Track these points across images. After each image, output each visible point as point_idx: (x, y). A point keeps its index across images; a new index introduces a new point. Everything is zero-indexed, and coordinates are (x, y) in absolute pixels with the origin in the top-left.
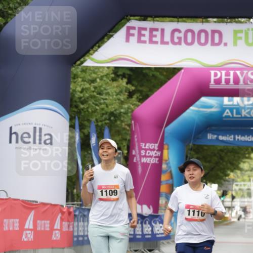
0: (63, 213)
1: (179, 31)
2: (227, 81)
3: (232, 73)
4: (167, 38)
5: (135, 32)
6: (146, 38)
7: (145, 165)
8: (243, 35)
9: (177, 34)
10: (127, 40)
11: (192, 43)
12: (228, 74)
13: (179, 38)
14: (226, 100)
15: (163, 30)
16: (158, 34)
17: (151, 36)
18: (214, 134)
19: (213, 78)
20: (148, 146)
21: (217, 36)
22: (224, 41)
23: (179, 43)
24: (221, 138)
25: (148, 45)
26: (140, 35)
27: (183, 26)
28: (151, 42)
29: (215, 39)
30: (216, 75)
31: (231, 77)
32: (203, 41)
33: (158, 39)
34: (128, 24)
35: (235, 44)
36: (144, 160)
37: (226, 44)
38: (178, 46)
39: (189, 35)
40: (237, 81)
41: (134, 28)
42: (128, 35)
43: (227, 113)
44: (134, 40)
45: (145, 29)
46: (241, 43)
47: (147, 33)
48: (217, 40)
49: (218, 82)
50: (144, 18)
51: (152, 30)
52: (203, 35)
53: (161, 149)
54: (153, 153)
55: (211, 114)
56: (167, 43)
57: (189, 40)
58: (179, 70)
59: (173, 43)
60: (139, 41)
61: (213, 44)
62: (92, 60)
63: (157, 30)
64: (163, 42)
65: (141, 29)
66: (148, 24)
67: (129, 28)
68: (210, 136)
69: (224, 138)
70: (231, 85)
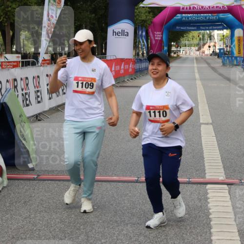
0: (132, 62)
2: (187, 8)
18: (179, 27)
19: (181, 8)
20: (158, 33)
24: (181, 28)
36: (156, 38)
40: (190, 8)
43: (184, 19)
53: (162, 34)
54: (159, 36)
55: (178, 19)
62: (143, 4)
68: (177, 28)
69: (183, 28)
70: (188, 10)
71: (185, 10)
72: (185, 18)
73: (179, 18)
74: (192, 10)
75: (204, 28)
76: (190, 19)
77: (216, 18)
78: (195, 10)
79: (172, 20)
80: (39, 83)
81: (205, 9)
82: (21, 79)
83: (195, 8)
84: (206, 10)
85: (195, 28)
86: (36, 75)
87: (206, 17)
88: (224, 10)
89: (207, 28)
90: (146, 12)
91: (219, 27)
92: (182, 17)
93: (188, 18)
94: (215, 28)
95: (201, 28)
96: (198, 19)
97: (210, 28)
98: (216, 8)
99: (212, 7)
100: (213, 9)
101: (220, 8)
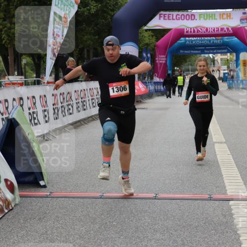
1: (179, 15)
2: (191, 32)
4: (174, 17)
5: (163, 16)
6: (167, 18)
7: (161, 64)
8: (202, 16)
9: (178, 16)
10: (160, 19)
11: (184, 19)
12: (191, 29)
13: (179, 18)
14: (187, 38)
15: (173, 15)
16: (171, 16)
17: (169, 17)
18: (183, 50)
19: (185, 31)
20: (162, 56)
21: (193, 16)
22: (196, 18)
23: (179, 19)
24: (185, 52)
25: (167, 21)
26: (164, 17)
27: (181, 13)
28: (169, 19)
29: (192, 17)
30: (186, 29)
31: (192, 30)
32: (188, 18)
33: (171, 18)
34: (160, 13)
35: (200, 19)
36: (160, 62)
37: (196, 20)
38: (178, 21)
39: (183, 16)
40: (194, 31)
41: (162, 14)
42: (160, 17)
43: (188, 42)
44: (162, 18)
45: (166, 14)
46: (202, 19)
47: (167, 16)
48: (193, 18)
49: (187, 32)
50: (166, 10)
51: (169, 15)
52: (188, 16)
53: (166, 57)
54: (163, 59)
55: (182, 43)
56: (174, 19)
57: (183, 18)
58: (171, 29)
59: (177, 19)
60: (164, 19)
61: (192, 19)
62: (147, 27)
63: (170, 15)
64: (173, 19)
65: (164, 15)
66: (167, 13)
67: (160, 14)
68: (181, 51)
69: (187, 52)
70: (192, 33)
71: (189, 33)
72: (189, 41)
73: (182, 41)
74: (196, 33)
75: (209, 52)
76: (194, 42)
77: (221, 41)
78: (199, 33)
79: (176, 44)
80: (46, 102)
81: (209, 32)
82: (28, 98)
83: (200, 31)
84: (211, 33)
85: (200, 52)
86: (43, 94)
87: (210, 41)
88: (229, 34)
89: (212, 51)
90: (149, 36)
91: (224, 51)
92: (186, 41)
93: (192, 42)
94: (220, 51)
95: (205, 51)
96: (202, 43)
97: (214, 51)
98: (221, 31)
99: (217, 31)
100: (218, 33)
101: (225, 31)
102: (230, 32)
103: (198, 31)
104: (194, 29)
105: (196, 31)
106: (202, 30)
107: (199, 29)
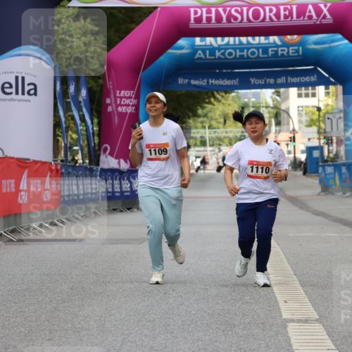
0: (51, 170)
2: (209, 20)
3: (213, 10)
7: (122, 115)
12: (209, 12)
14: (198, 41)
18: (185, 78)
19: (192, 16)
20: (123, 93)
24: (193, 82)
30: (196, 13)
31: (213, 15)
40: (219, 19)
43: (200, 54)
49: (199, 20)
53: (137, 97)
55: (182, 56)
68: (181, 81)
69: (196, 83)
70: (214, 24)
71: (204, 24)
72: (204, 51)
73: (184, 51)
74: (224, 24)
75: (261, 82)
76: (218, 54)
77: (297, 51)
78: (235, 24)
81: (264, 20)
83: (236, 19)
84: (267, 23)
85: (235, 82)
87: (265, 50)
88: (322, 25)
89: (272, 81)
91: (307, 79)
92: (195, 49)
93: (212, 53)
94: (295, 80)
95: (253, 81)
96: (242, 57)
97: (279, 81)
98: (298, 16)
99: (286, 17)
100: (288, 23)
101: (310, 17)
102: (324, 22)
103: (230, 16)
104: (218, 13)
105: (224, 17)
106: (241, 14)
107: (233, 12)
